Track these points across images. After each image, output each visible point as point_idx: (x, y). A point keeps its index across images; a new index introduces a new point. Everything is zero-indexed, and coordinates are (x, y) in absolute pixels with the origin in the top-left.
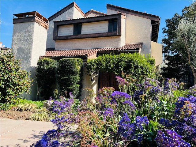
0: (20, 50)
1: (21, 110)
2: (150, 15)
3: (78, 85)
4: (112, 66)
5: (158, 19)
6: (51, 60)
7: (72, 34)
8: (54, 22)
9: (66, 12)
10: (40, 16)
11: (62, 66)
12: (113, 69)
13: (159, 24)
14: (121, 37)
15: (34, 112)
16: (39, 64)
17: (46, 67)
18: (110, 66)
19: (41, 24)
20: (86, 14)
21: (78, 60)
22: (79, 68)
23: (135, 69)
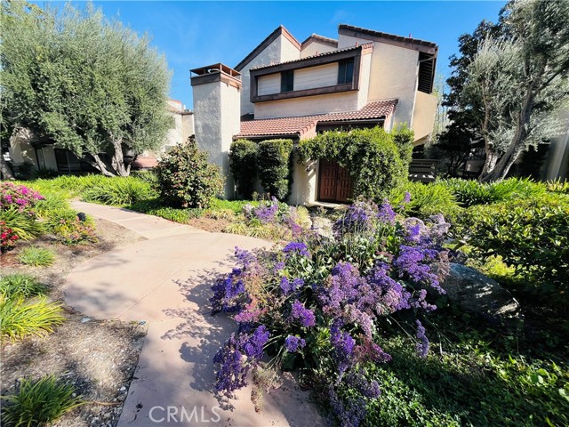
0: (206, 127)
1: (215, 218)
2: (418, 42)
3: (287, 181)
4: (336, 152)
5: (434, 49)
6: (248, 142)
7: (279, 91)
8: (251, 71)
9: (269, 48)
10: (226, 70)
11: (263, 154)
12: (337, 157)
13: (435, 59)
14: (359, 93)
15: (231, 221)
16: (233, 148)
17: (241, 154)
18: (333, 152)
19: (231, 83)
20: (303, 44)
21: (285, 144)
22: (286, 155)
23: (370, 157)
